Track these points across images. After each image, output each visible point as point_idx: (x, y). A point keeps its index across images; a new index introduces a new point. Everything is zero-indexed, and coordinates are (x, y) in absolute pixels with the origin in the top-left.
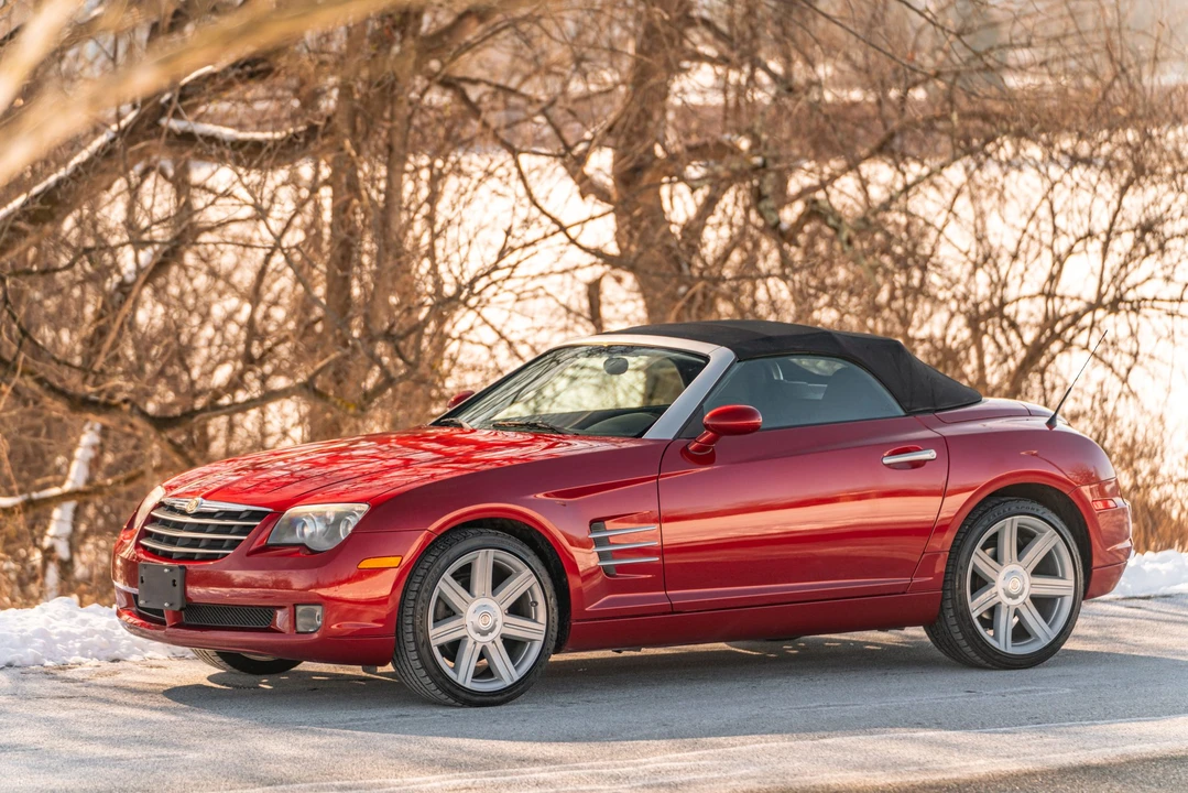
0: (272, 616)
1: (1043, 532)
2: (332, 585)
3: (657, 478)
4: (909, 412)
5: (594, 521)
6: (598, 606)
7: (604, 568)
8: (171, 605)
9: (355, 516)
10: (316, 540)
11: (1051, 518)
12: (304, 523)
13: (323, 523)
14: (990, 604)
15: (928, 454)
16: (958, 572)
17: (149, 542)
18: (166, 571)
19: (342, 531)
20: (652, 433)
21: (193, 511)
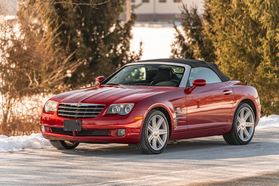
0: (109, 132)
1: (248, 111)
2: (126, 124)
3: (186, 97)
4: (223, 81)
5: (175, 108)
6: (176, 129)
7: (177, 119)
8: (77, 130)
9: (130, 106)
10: (121, 112)
11: (250, 108)
12: (115, 108)
13: (120, 108)
14: (239, 129)
15: (231, 92)
16: (235, 121)
17: (62, 114)
18: (77, 121)
19: (126, 110)
20: (181, 86)
21: (79, 106)
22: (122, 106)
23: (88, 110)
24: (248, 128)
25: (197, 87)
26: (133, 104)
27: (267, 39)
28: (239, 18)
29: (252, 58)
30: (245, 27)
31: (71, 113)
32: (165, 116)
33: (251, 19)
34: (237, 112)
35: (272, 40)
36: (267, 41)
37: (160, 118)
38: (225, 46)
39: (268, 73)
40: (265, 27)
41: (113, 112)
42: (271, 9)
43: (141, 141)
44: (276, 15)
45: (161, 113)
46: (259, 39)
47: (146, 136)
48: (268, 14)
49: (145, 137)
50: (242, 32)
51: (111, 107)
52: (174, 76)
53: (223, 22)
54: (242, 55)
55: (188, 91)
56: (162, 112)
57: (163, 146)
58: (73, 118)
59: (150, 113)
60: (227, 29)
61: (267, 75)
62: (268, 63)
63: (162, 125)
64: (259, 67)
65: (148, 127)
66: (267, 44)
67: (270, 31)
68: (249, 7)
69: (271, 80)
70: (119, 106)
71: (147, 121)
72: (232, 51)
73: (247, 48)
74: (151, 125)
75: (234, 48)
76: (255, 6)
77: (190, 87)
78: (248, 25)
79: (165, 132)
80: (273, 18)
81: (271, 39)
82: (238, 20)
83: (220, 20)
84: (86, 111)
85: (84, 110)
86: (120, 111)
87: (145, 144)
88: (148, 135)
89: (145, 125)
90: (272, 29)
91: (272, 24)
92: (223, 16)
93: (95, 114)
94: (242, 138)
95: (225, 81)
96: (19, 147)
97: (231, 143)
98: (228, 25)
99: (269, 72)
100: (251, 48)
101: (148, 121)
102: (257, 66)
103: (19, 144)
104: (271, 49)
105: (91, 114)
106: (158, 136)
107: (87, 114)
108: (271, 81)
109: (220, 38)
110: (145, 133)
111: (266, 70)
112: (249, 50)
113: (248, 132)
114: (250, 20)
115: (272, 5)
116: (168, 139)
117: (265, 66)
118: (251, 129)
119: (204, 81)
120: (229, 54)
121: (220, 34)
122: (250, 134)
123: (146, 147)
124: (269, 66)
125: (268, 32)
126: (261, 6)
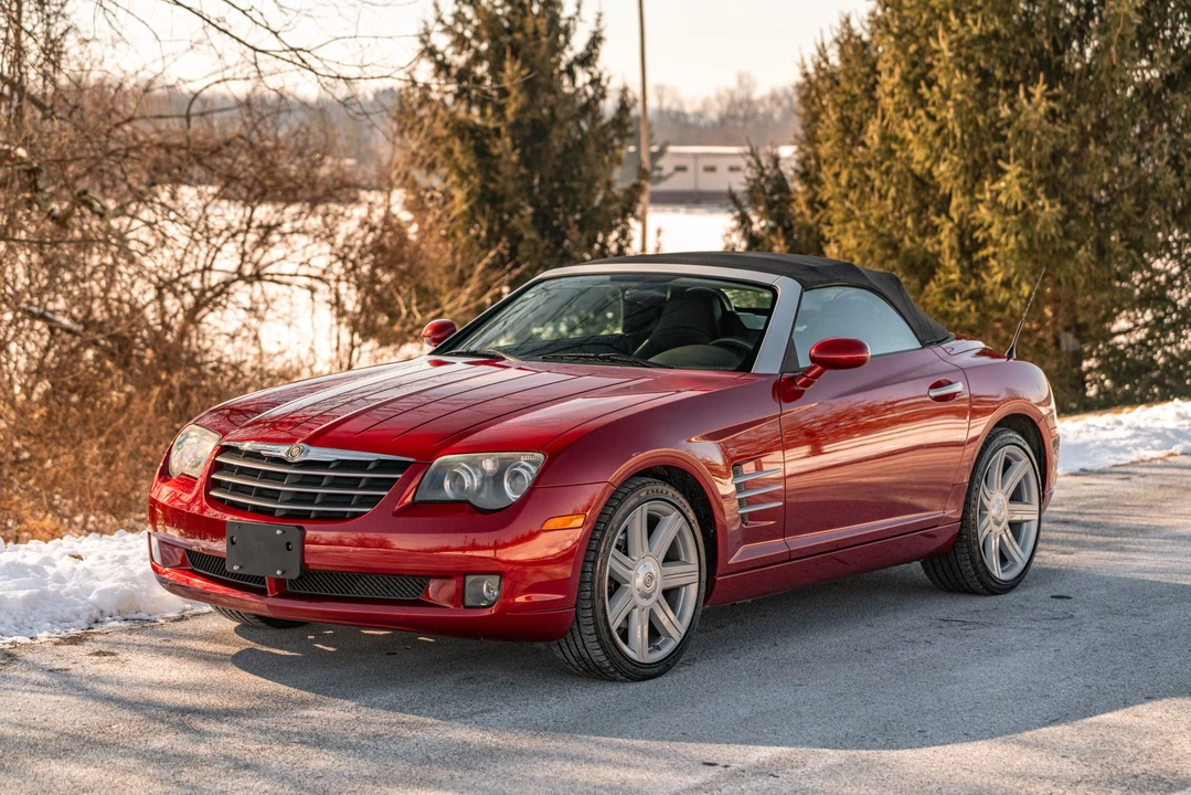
0: (425, 587)
1: (1018, 460)
3: (781, 414)
4: (924, 344)
5: (735, 465)
6: (738, 558)
7: (742, 516)
8: (283, 573)
9: (524, 467)
10: (483, 495)
11: (1027, 447)
12: (457, 475)
13: (480, 475)
14: (986, 533)
15: (958, 387)
16: (973, 502)
17: (225, 493)
18: (279, 532)
19: (506, 485)
20: (759, 367)
21: (296, 460)
22: (489, 464)
23: (335, 482)
24: (1015, 527)
25: (828, 372)
26: (539, 456)
27: (952, 220)
28: (883, 168)
29: (913, 265)
30: (898, 191)
31: (260, 493)
32: (688, 507)
33: (911, 171)
34: (978, 471)
35: (965, 220)
36: (950, 225)
37: (666, 514)
38: (850, 234)
39: (955, 299)
40: (947, 191)
41: (448, 491)
42: (964, 146)
43: (575, 627)
44: (975, 161)
45: (671, 492)
46: (933, 218)
47: (598, 604)
48: (955, 159)
49: (593, 608)
50: (889, 202)
51: (440, 466)
52: (731, 322)
53: (843, 180)
54: (890, 258)
55: (787, 389)
56: (677, 489)
57: (678, 640)
58: (269, 513)
59: (620, 496)
60: (853, 195)
61: (950, 305)
62: (953, 277)
63: (674, 545)
64: (932, 284)
65: (611, 561)
66: (951, 230)
67: (961, 200)
68: (911, 141)
69: (961, 315)
70: (476, 465)
71: (604, 532)
72: (867, 246)
73: (902, 240)
74: (624, 548)
75: (871, 239)
76: (924, 142)
77: (800, 370)
78: (906, 186)
79: (688, 574)
80: (966, 167)
81: (961, 221)
82: (882, 173)
83: (837, 175)
84: (326, 487)
85: (317, 481)
86: (480, 490)
87: (594, 638)
88: (610, 597)
89: (597, 552)
90: (964, 195)
91: (965, 182)
92: (846, 166)
93: (364, 501)
94: (997, 570)
95: (931, 343)
96: (73, 617)
97: (949, 586)
98: (855, 186)
99: (957, 297)
100: (912, 239)
101: (609, 532)
102: (924, 282)
103: (77, 604)
104: (962, 244)
105: (346, 501)
106: (657, 595)
107: (328, 500)
108: (960, 320)
109: (837, 216)
110: (592, 591)
111: (950, 293)
112: (907, 243)
113: (1017, 539)
114: (909, 175)
115: (966, 137)
116: (701, 604)
117: (946, 283)
118: (1028, 530)
119: (857, 346)
120: (858, 253)
121: (838, 206)
122: (1023, 549)
123: (597, 654)
124: (957, 283)
125: (954, 202)
126: (938, 143)
